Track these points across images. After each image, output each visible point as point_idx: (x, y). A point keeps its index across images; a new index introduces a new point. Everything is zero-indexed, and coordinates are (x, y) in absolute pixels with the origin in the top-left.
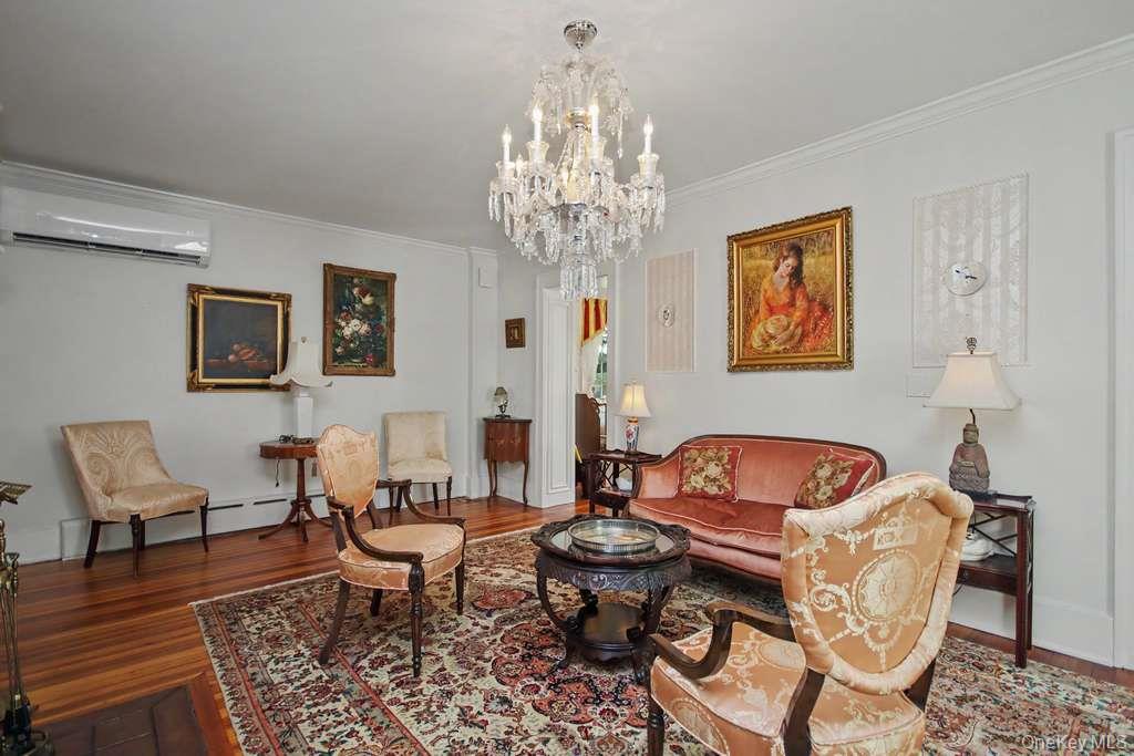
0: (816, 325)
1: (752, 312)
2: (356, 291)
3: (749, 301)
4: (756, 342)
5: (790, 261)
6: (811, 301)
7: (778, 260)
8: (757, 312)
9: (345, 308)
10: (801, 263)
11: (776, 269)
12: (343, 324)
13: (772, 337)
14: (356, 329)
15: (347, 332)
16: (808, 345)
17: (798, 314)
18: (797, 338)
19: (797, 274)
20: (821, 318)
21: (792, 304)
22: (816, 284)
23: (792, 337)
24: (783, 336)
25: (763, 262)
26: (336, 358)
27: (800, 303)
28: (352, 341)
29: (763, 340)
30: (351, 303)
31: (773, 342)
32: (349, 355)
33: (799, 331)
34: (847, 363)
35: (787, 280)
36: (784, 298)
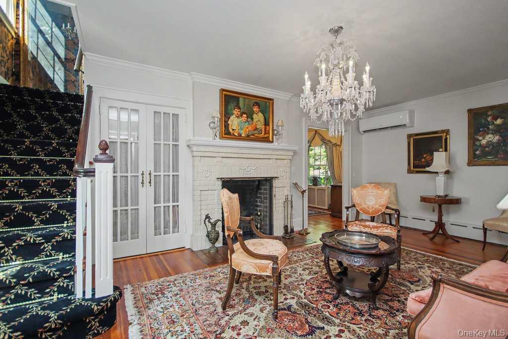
2: (489, 119)
9: (481, 129)
12: (480, 138)
14: (490, 140)
15: (484, 142)
26: (475, 156)
28: (487, 147)
30: (486, 126)
32: (485, 154)
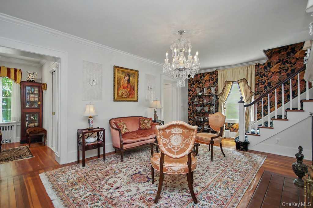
0: (132, 93)
1: (119, 87)
3: (119, 84)
4: (120, 94)
5: (127, 77)
6: (131, 87)
7: (125, 76)
8: (120, 87)
10: (129, 79)
11: (125, 78)
13: (124, 94)
16: (131, 96)
17: (129, 89)
18: (128, 95)
19: (129, 80)
20: (133, 91)
21: (128, 87)
22: (132, 84)
23: (128, 94)
24: (126, 94)
25: (122, 75)
27: (129, 87)
29: (122, 94)
31: (124, 95)
33: (129, 93)
34: (137, 101)
35: (127, 81)
36: (126, 85)
